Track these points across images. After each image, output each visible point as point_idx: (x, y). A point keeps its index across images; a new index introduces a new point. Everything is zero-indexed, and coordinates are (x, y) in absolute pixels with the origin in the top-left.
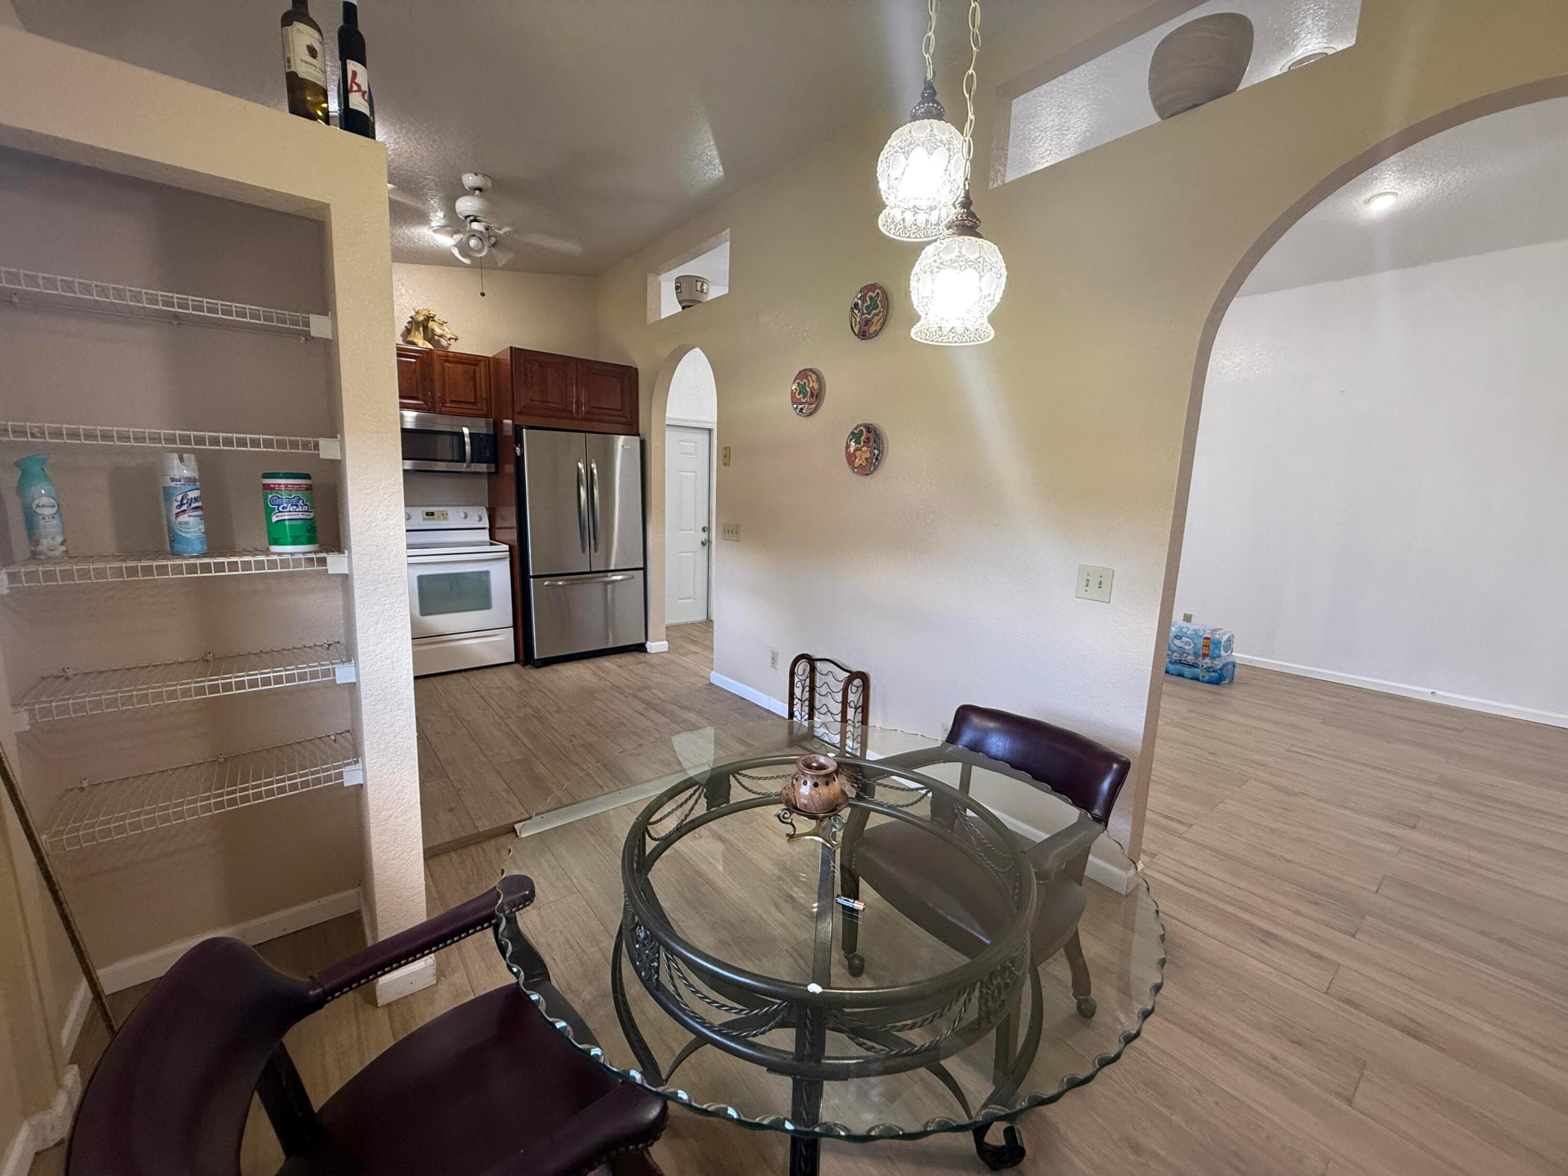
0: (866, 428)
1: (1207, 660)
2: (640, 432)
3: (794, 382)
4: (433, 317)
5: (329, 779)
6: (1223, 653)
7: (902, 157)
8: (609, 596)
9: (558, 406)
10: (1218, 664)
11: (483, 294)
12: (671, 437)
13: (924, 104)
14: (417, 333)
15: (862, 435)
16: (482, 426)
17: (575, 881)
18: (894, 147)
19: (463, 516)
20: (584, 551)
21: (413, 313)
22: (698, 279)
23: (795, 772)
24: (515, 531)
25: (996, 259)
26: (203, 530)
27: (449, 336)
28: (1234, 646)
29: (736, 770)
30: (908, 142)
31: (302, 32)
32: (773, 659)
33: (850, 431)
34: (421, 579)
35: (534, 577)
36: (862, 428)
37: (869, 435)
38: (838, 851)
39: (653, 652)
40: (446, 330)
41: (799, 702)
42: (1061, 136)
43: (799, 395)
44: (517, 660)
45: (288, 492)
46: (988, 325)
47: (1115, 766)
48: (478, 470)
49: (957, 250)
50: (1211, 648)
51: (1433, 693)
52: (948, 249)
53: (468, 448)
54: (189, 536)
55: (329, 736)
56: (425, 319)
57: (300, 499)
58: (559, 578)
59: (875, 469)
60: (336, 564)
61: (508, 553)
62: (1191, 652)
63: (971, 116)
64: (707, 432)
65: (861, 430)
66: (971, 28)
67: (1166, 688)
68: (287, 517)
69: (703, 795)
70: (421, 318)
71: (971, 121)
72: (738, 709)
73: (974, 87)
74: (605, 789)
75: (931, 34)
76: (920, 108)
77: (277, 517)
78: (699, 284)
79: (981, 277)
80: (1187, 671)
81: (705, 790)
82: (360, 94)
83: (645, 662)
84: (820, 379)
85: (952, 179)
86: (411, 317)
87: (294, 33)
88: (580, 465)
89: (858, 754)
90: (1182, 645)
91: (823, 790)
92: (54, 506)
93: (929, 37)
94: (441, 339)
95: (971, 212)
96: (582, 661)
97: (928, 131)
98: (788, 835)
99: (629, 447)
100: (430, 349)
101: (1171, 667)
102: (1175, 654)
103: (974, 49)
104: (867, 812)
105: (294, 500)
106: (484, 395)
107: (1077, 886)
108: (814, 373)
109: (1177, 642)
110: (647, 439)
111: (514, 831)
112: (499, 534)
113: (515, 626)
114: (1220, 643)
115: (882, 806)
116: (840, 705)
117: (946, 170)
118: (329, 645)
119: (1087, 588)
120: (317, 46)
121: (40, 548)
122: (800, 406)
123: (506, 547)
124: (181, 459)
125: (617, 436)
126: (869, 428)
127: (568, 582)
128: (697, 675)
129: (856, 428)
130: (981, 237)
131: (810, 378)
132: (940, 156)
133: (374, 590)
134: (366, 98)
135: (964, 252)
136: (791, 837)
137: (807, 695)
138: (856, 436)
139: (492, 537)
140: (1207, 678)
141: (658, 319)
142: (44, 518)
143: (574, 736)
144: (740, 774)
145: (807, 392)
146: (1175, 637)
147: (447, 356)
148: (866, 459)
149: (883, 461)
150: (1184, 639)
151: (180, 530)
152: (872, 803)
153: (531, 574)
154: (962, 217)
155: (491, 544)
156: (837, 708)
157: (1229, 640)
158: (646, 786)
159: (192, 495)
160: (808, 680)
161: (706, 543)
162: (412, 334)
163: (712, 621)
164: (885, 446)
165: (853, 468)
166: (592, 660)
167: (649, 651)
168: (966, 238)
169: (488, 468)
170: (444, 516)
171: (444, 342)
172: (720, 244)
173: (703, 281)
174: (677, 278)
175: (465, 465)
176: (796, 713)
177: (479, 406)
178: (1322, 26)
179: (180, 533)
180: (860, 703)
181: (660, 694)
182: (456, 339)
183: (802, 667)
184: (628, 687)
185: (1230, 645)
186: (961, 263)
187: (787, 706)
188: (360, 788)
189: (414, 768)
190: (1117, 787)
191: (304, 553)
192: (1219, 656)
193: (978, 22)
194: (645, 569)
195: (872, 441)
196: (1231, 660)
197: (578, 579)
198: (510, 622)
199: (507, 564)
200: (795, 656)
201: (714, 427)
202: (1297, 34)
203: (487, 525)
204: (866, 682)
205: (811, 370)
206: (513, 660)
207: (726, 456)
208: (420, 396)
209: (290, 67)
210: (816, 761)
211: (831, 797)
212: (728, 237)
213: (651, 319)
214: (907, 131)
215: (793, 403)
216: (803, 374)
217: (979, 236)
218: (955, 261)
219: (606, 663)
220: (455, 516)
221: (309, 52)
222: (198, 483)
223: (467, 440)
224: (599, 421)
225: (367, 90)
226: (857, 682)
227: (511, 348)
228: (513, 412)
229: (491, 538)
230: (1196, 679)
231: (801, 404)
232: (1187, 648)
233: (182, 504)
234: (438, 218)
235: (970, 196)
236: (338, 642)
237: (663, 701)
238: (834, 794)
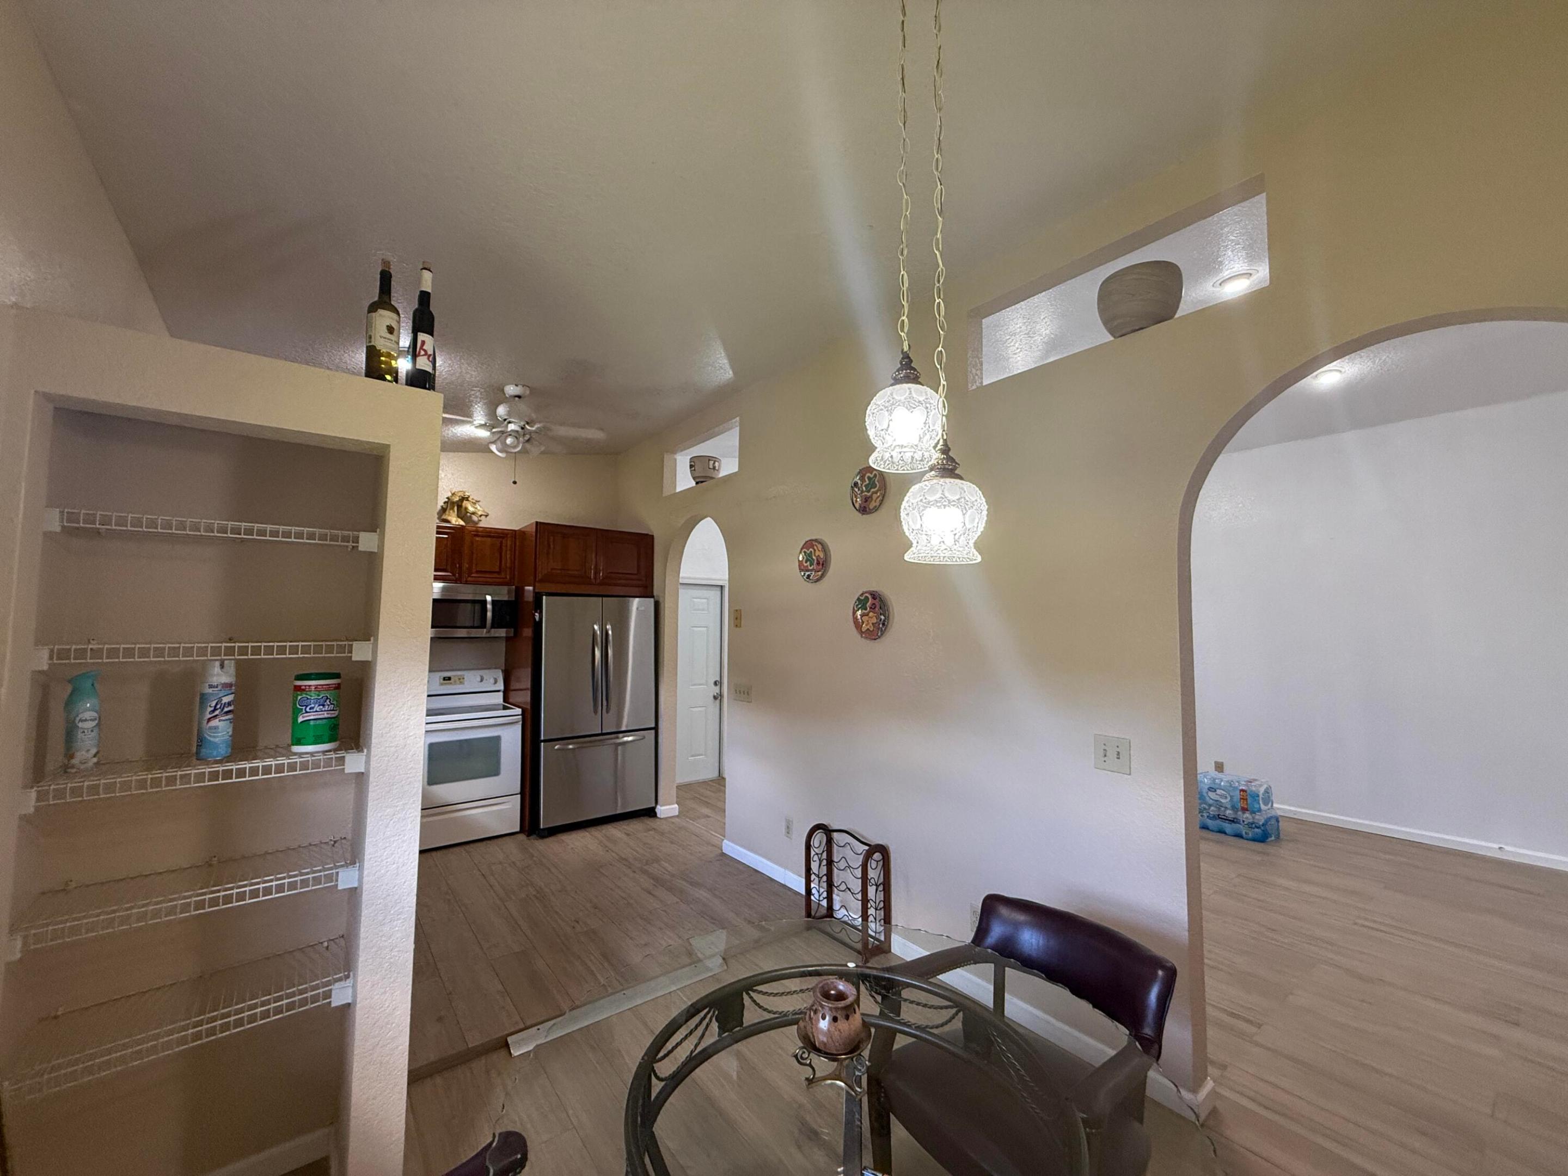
0: (871, 594)
1: (1247, 815)
2: (655, 594)
3: (801, 552)
4: (467, 498)
5: (315, 999)
6: (1263, 807)
7: (886, 413)
8: (619, 758)
9: (576, 573)
10: (1260, 819)
11: (515, 483)
12: (685, 596)
13: (902, 371)
14: (451, 511)
15: (868, 602)
16: (504, 594)
17: (571, 1112)
18: (879, 406)
19: (479, 679)
20: (596, 712)
21: (450, 494)
22: (710, 458)
23: (811, 1002)
24: (529, 693)
25: (976, 498)
26: (230, 733)
27: (480, 513)
28: (1274, 798)
29: (749, 985)
30: (891, 402)
31: (384, 316)
32: (788, 827)
33: (856, 598)
34: (432, 747)
35: (544, 741)
36: (867, 595)
37: (874, 601)
38: (865, 1099)
39: (662, 817)
40: (479, 508)
41: (817, 879)
42: (1029, 339)
43: (806, 562)
44: (522, 831)
45: (317, 693)
46: (975, 551)
47: (1160, 973)
48: (497, 635)
49: (940, 492)
50: (1249, 801)
51: (1500, 848)
52: (932, 490)
53: (489, 614)
54: (217, 740)
55: (322, 943)
56: (460, 500)
57: (327, 698)
58: (569, 741)
59: (882, 634)
60: (354, 762)
61: (520, 717)
62: (1229, 806)
63: (943, 382)
64: (719, 589)
65: (866, 597)
66: (938, 317)
67: (1204, 847)
68: (312, 717)
69: (714, 1019)
70: (456, 499)
71: (944, 385)
72: (753, 884)
73: (944, 359)
74: (609, 989)
75: (904, 318)
76: (899, 374)
77: (303, 717)
78: (711, 463)
79: (964, 514)
80: (1228, 827)
81: (717, 1012)
82: (426, 357)
83: (654, 829)
84: (825, 549)
85: (930, 430)
86: (448, 498)
87: (377, 318)
88: (596, 627)
89: (882, 938)
90: (1217, 798)
91: (843, 1025)
92: (96, 719)
93: (903, 321)
94: (473, 516)
95: (950, 456)
96: (589, 829)
97: (907, 393)
98: (807, 1079)
99: (643, 608)
100: (462, 526)
101: (1210, 823)
102: (1212, 808)
103: (941, 332)
104: (893, 1033)
105: (322, 701)
106: (508, 565)
107: (1136, 1125)
108: (820, 543)
109: (1212, 795)
110: (661, 600)
111: (507, 1045)
112: (514, 697)
113: (522, 793)
114: (1258, 796)
115: (909, 1026)
116: (860, 880)
117: (925, 423)
118: (335, 842)
119: (1105, 759)
120: (394, 325)
121: (74, 761)
122: (807, 573)
123: (519, 711)
124: (222, 666)
125: (631, 599)
126: (874, 595)
127: (578, 745)
128: (708, 843)
129: (862, 595)
130: (961, 478)
131: (815, 547)
132: (919, 416)
133: (389, 792)
134: (431, 359)
135: (947, 494)
136: (810, 1081)
137: (824, 870)
138: (861, 602)
139: (506, 699)
140: (1250, 835)
141: (673, 492)
142: (84, 732)
143: (578, 922)
144: (754, 991)
145: (814, 560)
146: (1208, 789)
147: (477, 531)
148: (873, 624)
149: (889, 626)
150: (1219, 792)
151: (210, 736)
152: (899, 1022)
153: (542, 738)
154: (943, 462)
155: (505, 708)
156: (857, 886)
157: (1267, 791)
158: (653, 984)
159: (226, 700)
160: (825, 853)
161: (718, 697)
162: (447, 512)
163: (724, 779)
164: (891, 611)
165: (861, 633)
166: (599, 828)
167: (658, 815)
168: (948, 480)
169: (507, 632)
170: (461, 680)
171: (475, 518)
172: (732, 428)
173: (715, 459)
174: (691, 459)
175: (485, 630)
176: (814, 891)
177: (503, 575)
178: (1242, 256)
179: (209, 738)
180: (881, 880)
181: (670, 868)
182: (486, 516)
183: (819, 839)
184: (635, 859)
185: (1269, 797)
186: (944, 502)
187: (803, 881)
188: (347, 1009)
189: (408, 985)
190: (1166, 1000)
191: (324, 752)
192: (1260, 810)
193: (942, 313)
194: (656, 729)
195: (878, 607)
196: (1273, 813)
197: (590, 742)
198: (518, 788)
199: (518, 728)
200: (811, 826)
201: (726, 584)
202: (1221, 262)
203: (502, 688)
204: (886, 857)
205: (816, 540)
206: (518, 829)
207: (737, 618)
208: (449, 568)
209: (370, 342)
210: (835, 988)
211: (852, 1033)
212: (738, 424)
213: (667, 492)
214: (889, 394)
215: (801, 570)
216: (809, 544)
217: (960, 477)
218: (940, 502)
219: (613, 831)
220: (472, 680)
221: (388, 330)
222: (233, 688)
223: (489, 607)
224: (616, 585)
225: (432, 353)
226: (877, 856)
227: (537, 522)
228: (535, 580)
229: (505, 701)
230: (1239, 836)
231: (808, 571)
232: (1223, 801)
233: (215, 709)
234: (480, 416)
235: (948, 443)
236: (345, 838)
237: (673, 876)
238: (855, 1031)
